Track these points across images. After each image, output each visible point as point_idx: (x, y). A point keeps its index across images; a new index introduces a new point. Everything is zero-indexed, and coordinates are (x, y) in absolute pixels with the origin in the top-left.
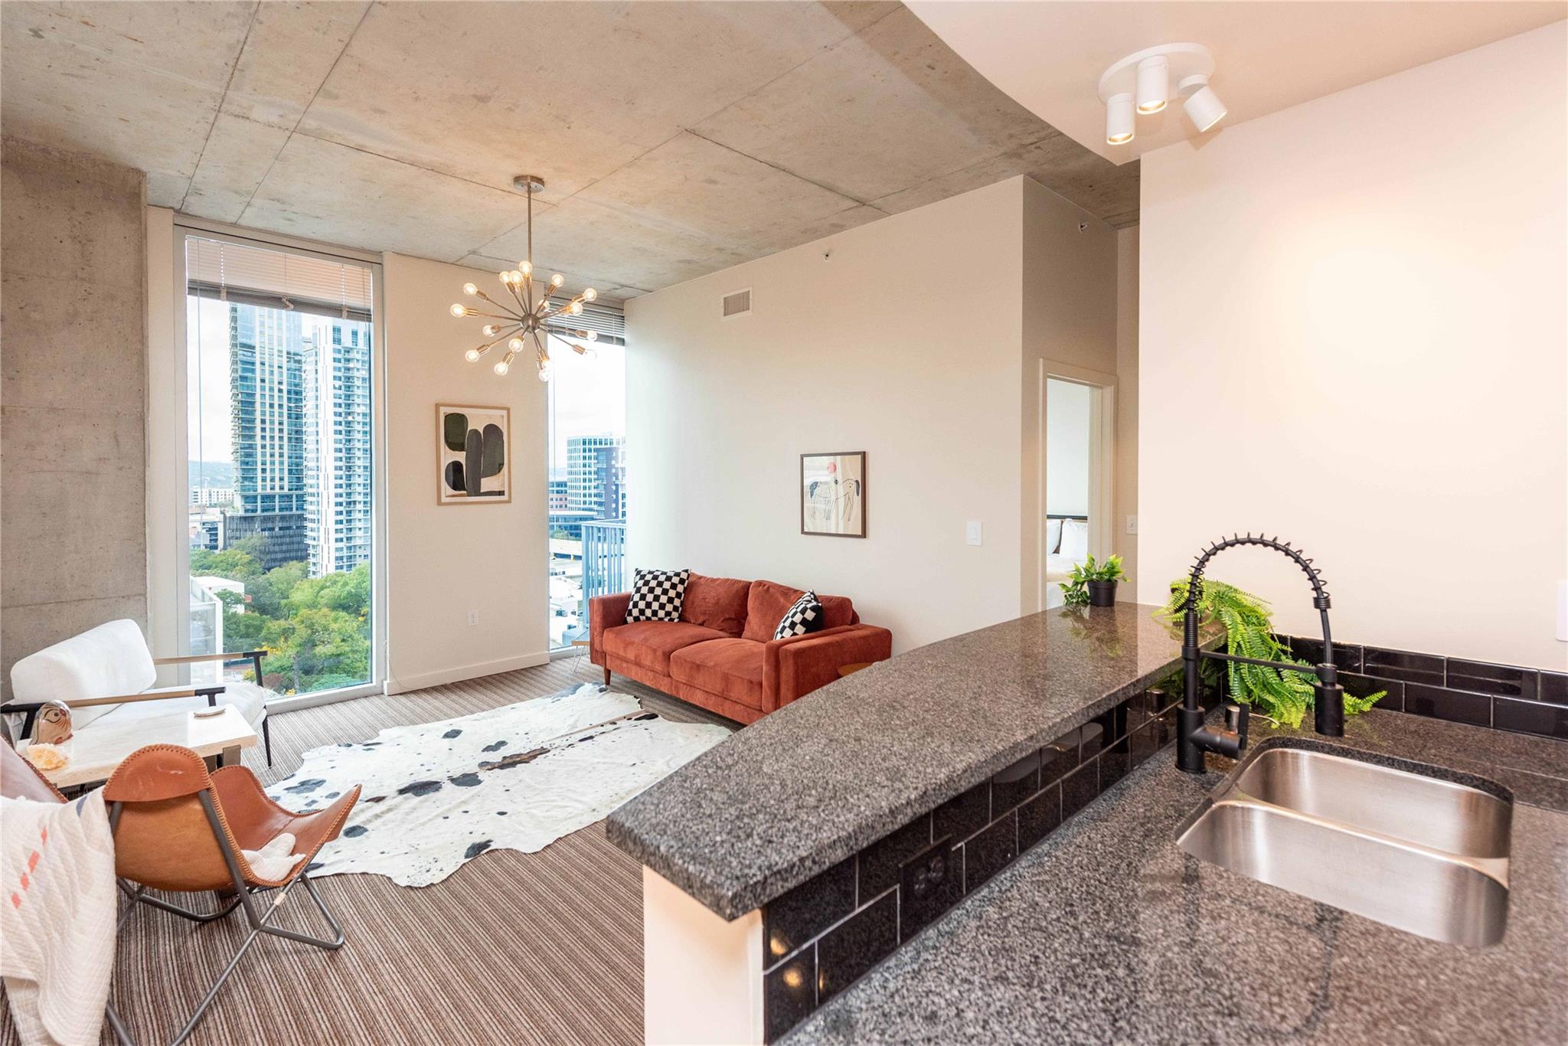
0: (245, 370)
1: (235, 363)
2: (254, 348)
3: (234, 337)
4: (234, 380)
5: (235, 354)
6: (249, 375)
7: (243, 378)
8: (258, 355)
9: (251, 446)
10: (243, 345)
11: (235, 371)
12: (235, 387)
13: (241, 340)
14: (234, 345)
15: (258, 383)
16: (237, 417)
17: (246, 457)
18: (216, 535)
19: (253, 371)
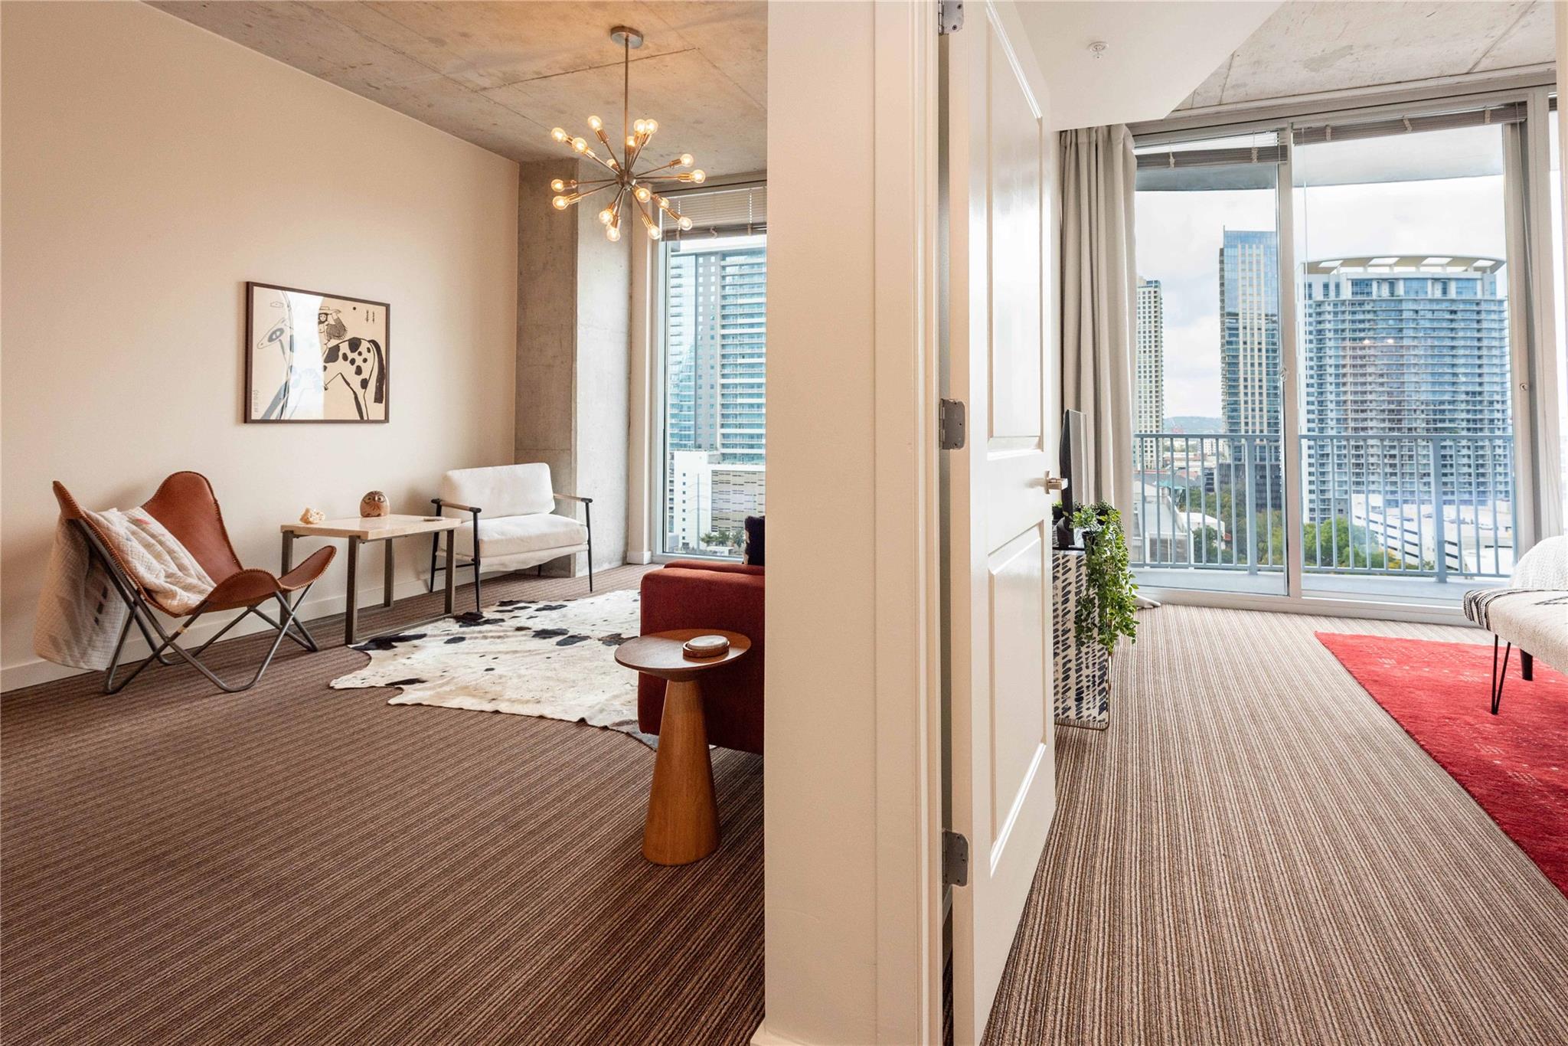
0: (1230, 335)
1: (1223, 330)
2: (1237, 315)
3: (1222, 308)
4: (1223, 345)
5: (1223, 323)
6: (1234, 339)
7: (1229, 343)
8: (1241, 321)
9: (1236, 403)
10: (1230, 314)
11: (1223, 337)
12: (1223, 351)
13: (1227, 310)
14: (1222, 315)
15: (1241, 346)
16: (1224, 376)
17: (1232, 409)
18: (1213, 479)
19: (1237, 335)
